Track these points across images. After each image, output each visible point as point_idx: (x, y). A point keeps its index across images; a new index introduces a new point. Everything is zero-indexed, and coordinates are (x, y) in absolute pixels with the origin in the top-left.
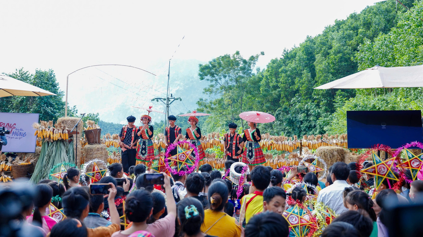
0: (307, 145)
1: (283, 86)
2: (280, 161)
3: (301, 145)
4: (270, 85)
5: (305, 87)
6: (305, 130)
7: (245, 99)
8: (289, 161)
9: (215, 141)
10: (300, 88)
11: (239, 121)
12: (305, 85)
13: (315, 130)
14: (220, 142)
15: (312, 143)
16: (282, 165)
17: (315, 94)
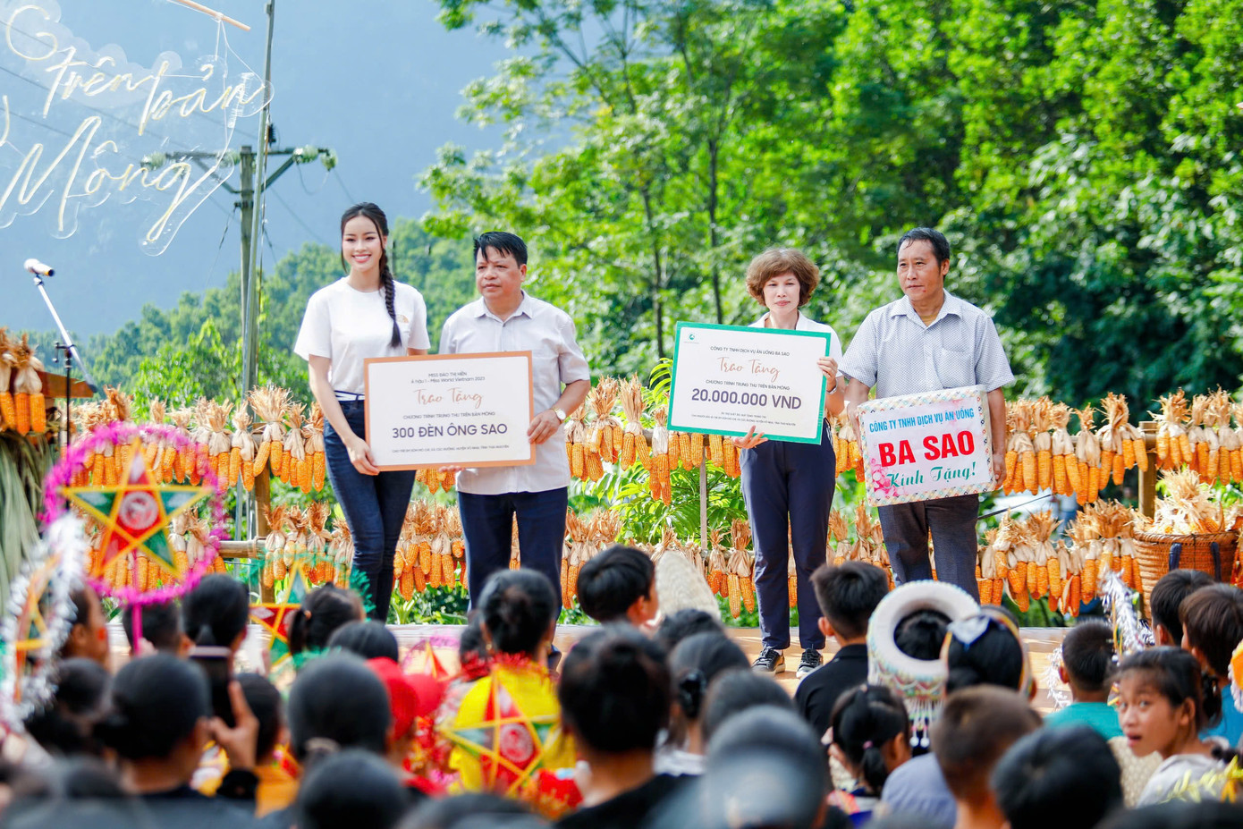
0: (1188, 458)
1: (982, 69)
2: (1022, 558)
3: (1153, 459)
4: (897, 65)
5: (1116, 76)
6: (1116, 353)
7: (734, 156)
8: (1076, 560)
9: (618, 437)
10: (1090, 86)
11: (698, 296)
12: (1116, 63)
13: (1183, 353)
14: (649, 443)
15: (1214, 446)
16: (1031, 581)
17: (1180, 126)
